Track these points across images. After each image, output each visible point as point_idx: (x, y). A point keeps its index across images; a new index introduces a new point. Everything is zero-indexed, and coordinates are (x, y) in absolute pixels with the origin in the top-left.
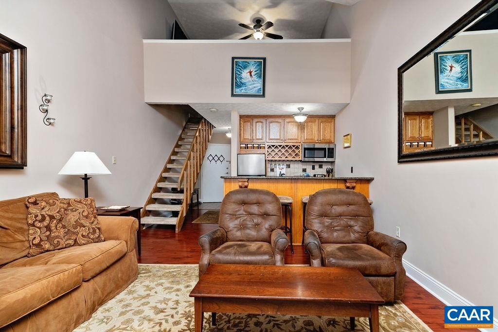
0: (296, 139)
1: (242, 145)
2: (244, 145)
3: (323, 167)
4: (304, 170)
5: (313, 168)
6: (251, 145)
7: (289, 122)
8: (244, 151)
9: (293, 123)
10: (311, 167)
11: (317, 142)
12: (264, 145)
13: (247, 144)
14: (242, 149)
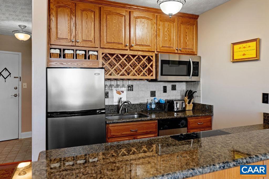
0: (149, 46)
1: (52, 51)
2: (58, 51)
3: (177, 87)
4: (153, 94)
5: (165, 90)
6: (72, 52)
7: (137, 18)
8: (55, 62)
9: (143, 20)
10: (162, 89)
11: (176, 52)
12: (96, 53)
13: (64, 50)
14: (52, 59)
